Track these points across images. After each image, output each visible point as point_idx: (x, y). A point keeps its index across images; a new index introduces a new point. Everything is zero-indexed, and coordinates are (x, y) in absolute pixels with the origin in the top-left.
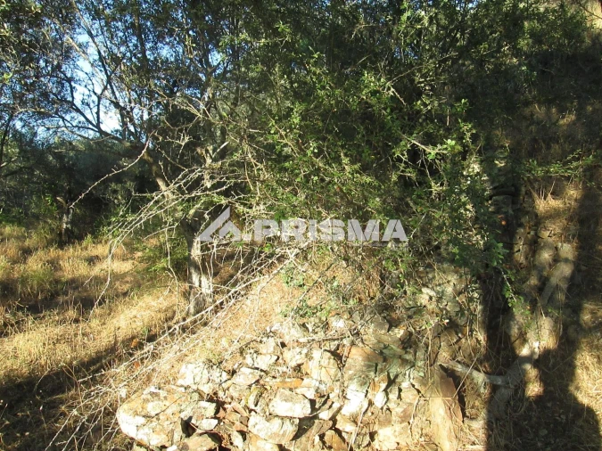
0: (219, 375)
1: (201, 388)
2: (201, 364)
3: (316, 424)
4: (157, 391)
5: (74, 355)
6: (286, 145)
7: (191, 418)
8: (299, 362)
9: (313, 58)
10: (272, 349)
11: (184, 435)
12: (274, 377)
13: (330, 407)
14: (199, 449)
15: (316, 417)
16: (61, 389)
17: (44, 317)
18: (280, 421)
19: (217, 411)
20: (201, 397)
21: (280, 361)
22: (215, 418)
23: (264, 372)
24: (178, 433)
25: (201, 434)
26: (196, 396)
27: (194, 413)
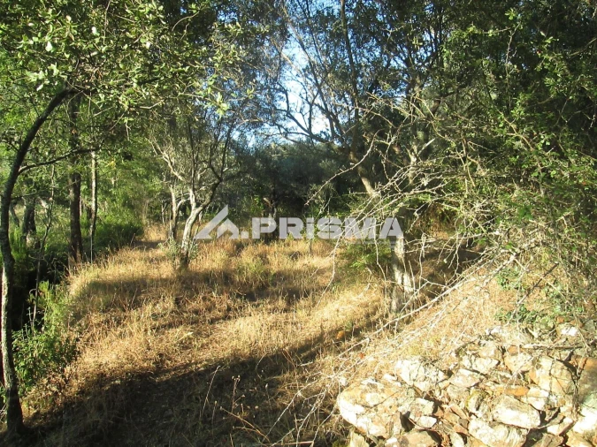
0: (435, 373)
1: (417, 385)
2: (417, 361)
3: (544, 438)
4: (374, 382)
5: (286, 341)
6: (517, 139)
7: (409, 413)
8: (524, 369)
9: (546, 43)
10: (492, 353)
11: (403, 430)
12: (495, 382)
13: (561, 421)
14: (419, 445)
15: (544, 430)
16: (277, 371)
17: (259, 305)
18: (505, 429)
19: (435, 410)
20: (418, 394)
21: (502, 366)
22: (434, 416)
23: (484, 375)
24: (398, 427)
25: (421, 431)
26: (412, 393)
27: (412, 409)
